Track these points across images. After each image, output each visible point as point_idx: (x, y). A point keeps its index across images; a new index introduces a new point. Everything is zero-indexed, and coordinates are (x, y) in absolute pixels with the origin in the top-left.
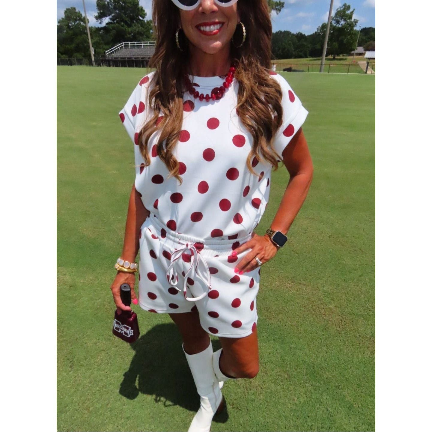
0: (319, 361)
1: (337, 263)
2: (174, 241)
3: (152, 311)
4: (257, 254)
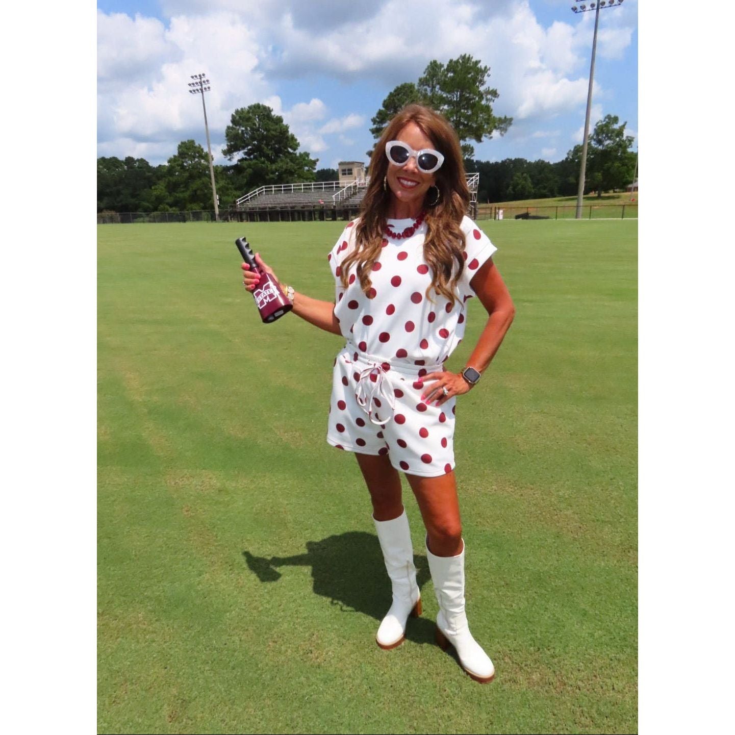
2: (365, 363)
3: (339, 447)
4: (445, 385)
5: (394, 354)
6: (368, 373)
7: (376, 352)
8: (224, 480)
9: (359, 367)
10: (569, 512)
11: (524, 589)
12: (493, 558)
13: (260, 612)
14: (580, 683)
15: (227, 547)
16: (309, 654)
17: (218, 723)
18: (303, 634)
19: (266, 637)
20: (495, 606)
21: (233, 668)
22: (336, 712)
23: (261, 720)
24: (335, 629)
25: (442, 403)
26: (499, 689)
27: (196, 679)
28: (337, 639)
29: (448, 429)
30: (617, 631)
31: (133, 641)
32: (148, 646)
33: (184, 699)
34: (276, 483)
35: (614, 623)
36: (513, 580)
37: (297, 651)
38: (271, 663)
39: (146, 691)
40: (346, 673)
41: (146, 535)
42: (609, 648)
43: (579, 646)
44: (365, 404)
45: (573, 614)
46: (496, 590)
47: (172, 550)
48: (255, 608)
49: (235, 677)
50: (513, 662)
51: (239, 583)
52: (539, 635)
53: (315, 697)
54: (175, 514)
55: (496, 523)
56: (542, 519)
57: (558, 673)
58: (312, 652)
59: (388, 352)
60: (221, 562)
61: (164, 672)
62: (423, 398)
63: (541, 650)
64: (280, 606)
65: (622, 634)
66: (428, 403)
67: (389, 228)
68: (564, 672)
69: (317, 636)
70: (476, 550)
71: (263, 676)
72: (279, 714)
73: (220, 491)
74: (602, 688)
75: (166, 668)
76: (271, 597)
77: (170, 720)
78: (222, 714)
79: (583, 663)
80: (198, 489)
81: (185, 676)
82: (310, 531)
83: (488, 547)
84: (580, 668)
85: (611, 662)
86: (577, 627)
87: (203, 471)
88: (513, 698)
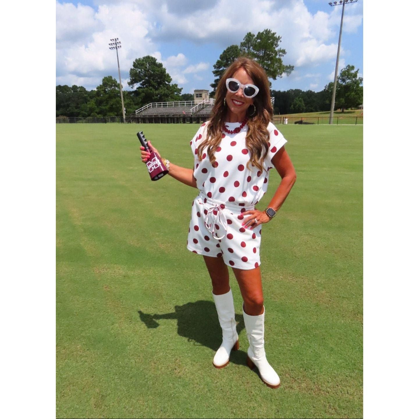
0: (310, 324)
1: (330, 265)
2: (210, 204)
3: (195, 252)
4: (256, 217)
5: (227, 200)
6: (212, 210)
7: (217, 198)
8: (127, 271)
9: (207, 206)
10: (323, 292)
11: (297, 335)
12: (280, 317)
13: (146, 346)
14: (329, 389)
15: (128, 309)
16: (175, 371)
17: (122, 409)
18: (171, 359)
19: (150, 360)
20: (281, 345)
21: (131, 378)
22: (189, 403)
23: (147, 407)
24: (189, 356)
25: (254, 228)
26: (283, 392)
27: (110, 384)
28: (190, 362)
29: (257, 243)
30: (350, 360)
31: (74, 361)
32: (83, 364)
33: (103, 395)
34: (157, 272)
35: (348, 356)
36: (291, 330)
37: (168, 368)
38: (153, 375)
39: (81, 390)
40: (196, 381)
41: (82, 301)
42: (345, 370)
43: (328, 368)
44: (209, 228)
45: (325, 350)
46: (281, 336)
47: (97, 310)
48: (144, 344)
49: (132, 383)
50: (291, 377)
51: (135, 329)
52: (305, 362)
53: (177, 395)
54: (99, 290)
55: (282, 297)
56: (308, 295)
57: (316, 383)
58: (176, 370)
59: (224, 198)
60: (125, 317)
61: (92, 379)
62: (243, 225)
63: (307, 370)
64: (158, 342)
66: (246, 227)
67: (227, 127)
68: (320, 383)
69: (179, 361)
70: (270, 313)
71: (148, 383)
72: (157, 404)
73: (124, 277)
74: (341, 392)
75: (93, 377)
76: (153, 337)
77: (95, 406)
79: (330, 378)
80: (112, 275)
81: (104, 382)
82: (176, 300)
83: (277, 311)
84: (329, 381)
85: (347, 378)
86: (327, 357)
87: (115, 265)
88: (290, 397)
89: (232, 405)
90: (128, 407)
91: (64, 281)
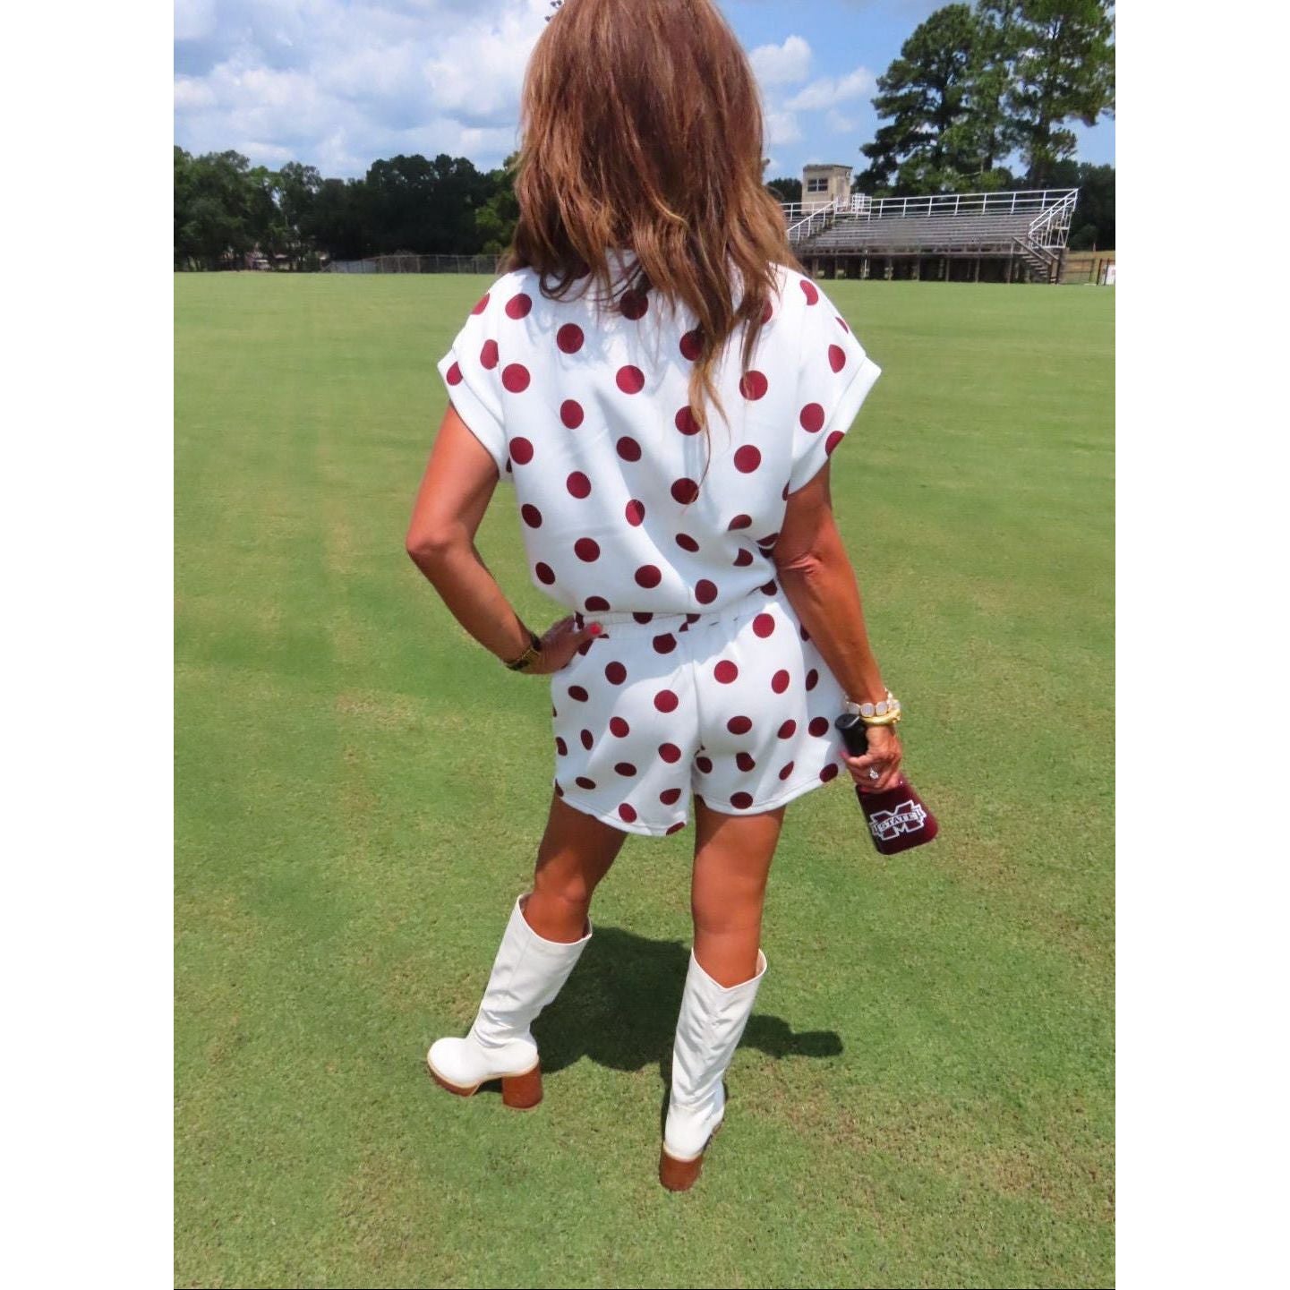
0: (906, 934)
1: (1051, 760)
8: (424, 714)
10: (992, 843)
11: (849, 961)
12: (817, 902)
13: (399, 926)
14: (880, 1134)
16: (450, 1004)
17: (278, 1077)
19: (394, 966)
20: (785, 982)
21: (329, 1004)
27: (271, 1010)
32: (221, 949)
33: (243, 1034)
34: (504, 727)
36: (836, 944)
38: (388, 1006)
39: (196, 1013)
41: (277, 784)
42: (959, 1088)
43: (906, 1074)
45: (920, 1018)
46: (798, 955)
47: (306, 812)
48: (395, 920)
49: (327, 1017)
50: (778, 1079)
54: (331, 758)
55: (847, 843)
57: (848, 1110)
58: (454, 1002)
60: (372, 841)
61: (229, 990)
63: (835, 1067)
64: (434, 922)
65: (996, 1067)
68: (859, 1111)
69: (473, 979)
70: (792, 883)
71: (369, 1023)
72: (370, 1084)
73: (411, 729)
75: (234, 985)
77: (213, 1060)
78: (288, 1067)
79: (901, 1102)
80: (379, 722)
81: (257, 1002)
82: (527, 811)
83: (816, 882)
84: (892, 1111)
85: (953, 1110)
86: (917, 1040)
87: (398, 695)
88: (750, 1134)
89: (570, 1124)
90: (293, 1076)
91: (250, 726)
